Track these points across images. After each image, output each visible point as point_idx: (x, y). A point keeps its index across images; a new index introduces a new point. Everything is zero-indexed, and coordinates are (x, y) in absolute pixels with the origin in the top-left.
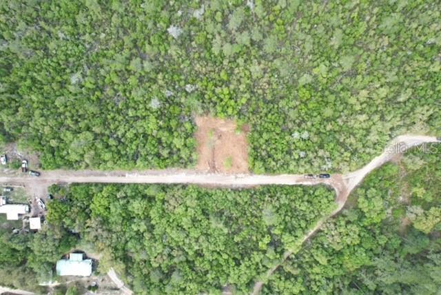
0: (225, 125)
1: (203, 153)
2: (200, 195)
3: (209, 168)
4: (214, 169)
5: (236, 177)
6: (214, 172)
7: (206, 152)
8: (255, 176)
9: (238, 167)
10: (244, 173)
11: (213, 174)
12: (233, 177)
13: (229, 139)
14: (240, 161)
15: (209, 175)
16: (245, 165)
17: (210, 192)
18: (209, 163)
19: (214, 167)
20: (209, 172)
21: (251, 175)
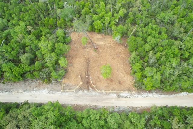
0: (102, 40)
1: (75, 65)
2: (63, 119)
3: (81, 83)
4: (87, 85)
5: (119, 97)
6: (88, 89)
7: (78, 65)
8: (145, 94)
9: (120, 83)
10: (129, 90)
11: (86, 92)
12: (114, 96)
13: (107, 52)
14: (121, 75)
15: (80, 92)
16: (128, 80)
17: (79, 114)
18: (82, 78)
19: (88, 83)
20: (81, 89)
21: (139, 93)
